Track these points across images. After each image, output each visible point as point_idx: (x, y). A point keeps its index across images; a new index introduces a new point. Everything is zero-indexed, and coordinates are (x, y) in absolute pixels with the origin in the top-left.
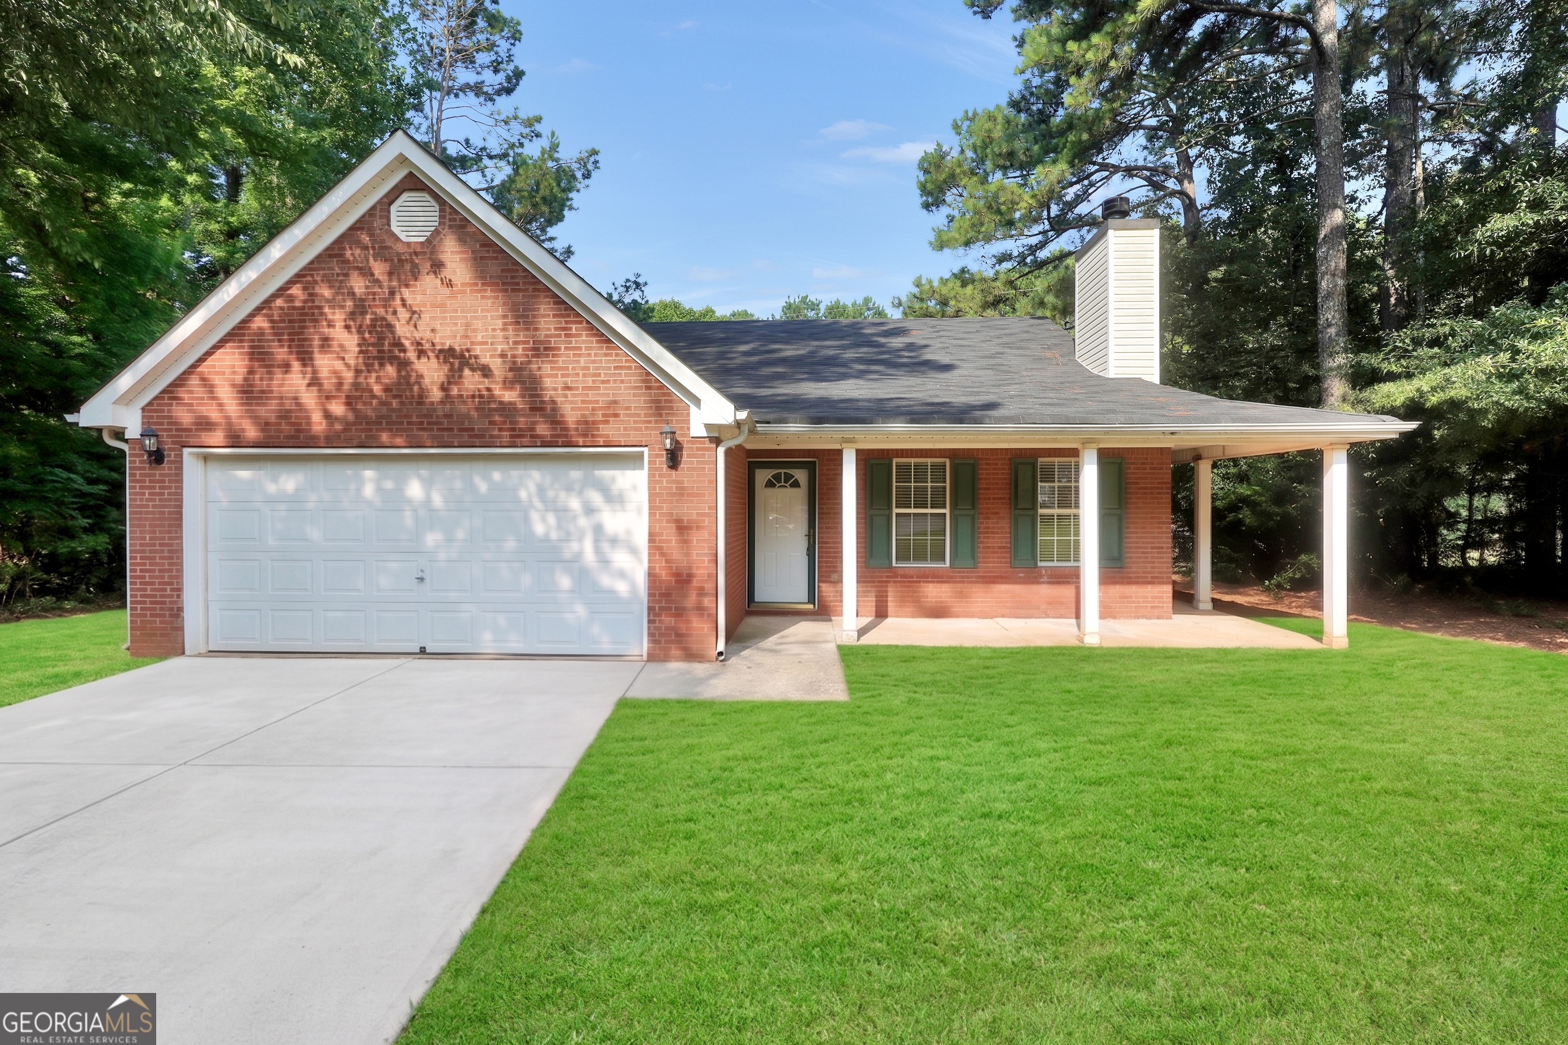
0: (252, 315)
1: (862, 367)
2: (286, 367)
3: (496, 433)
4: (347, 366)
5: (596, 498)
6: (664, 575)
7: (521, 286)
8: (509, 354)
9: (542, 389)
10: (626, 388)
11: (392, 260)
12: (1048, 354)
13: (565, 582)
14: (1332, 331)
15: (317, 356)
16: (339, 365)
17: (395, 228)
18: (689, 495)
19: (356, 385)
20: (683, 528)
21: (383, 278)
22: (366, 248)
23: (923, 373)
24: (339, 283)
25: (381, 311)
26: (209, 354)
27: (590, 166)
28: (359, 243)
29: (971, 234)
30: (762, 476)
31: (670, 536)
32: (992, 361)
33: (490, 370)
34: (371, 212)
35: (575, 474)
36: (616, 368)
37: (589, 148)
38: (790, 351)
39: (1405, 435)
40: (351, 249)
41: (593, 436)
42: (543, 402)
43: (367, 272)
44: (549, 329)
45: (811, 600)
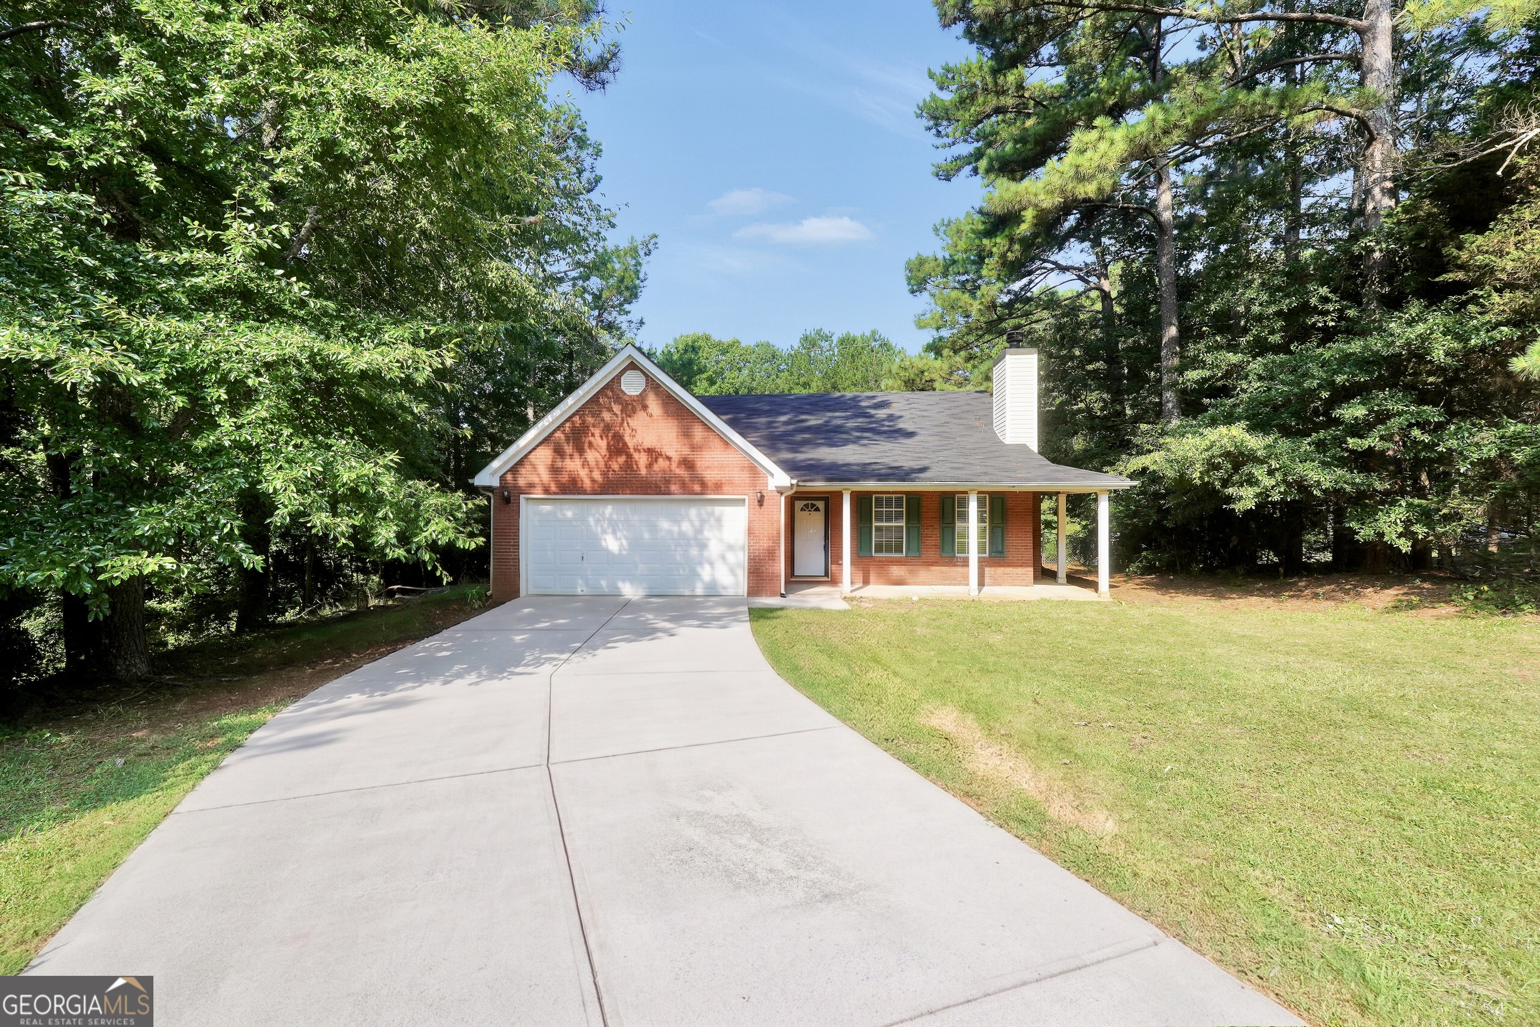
0: (555, 431)
1: (858, 434)
2: (571, 456)
3: (672, 488)
4: (601, 456)
8: (680, 451)
9: (696, 468)
11: (623, 404)
12: (977, 424)
14: (1170, 405)
15: (586, 451)
16: (597, 456)
17: (623, 388)
18: (768, 521)
19: (606, 466)
21: (619, 413)
22: (609, 398)
23: (896, 438)
24: (597, 415)
25: (617, 430)
26: (534, 449)
27: (651, 246)
28: (606, 396)
29: (941, 322)
30: (799, 504)
32: (941, 429)
33: (671, 459)
34: (612, 380)
37: (651, 234)
38: (813, 421)
40: (603, 398)
41: (720, 490)
42: (697, 475)
43: (610, 410)
45: (826, 575)
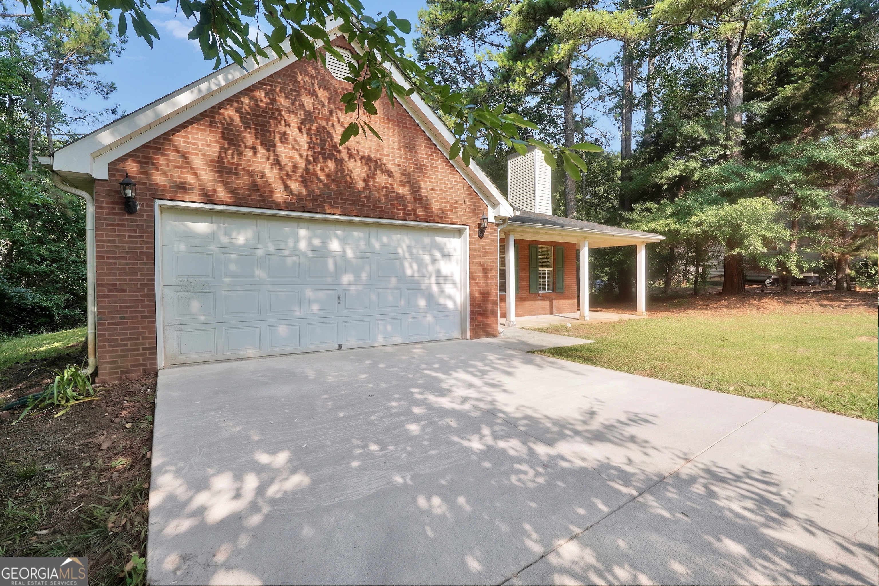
0: (223, 104)
2: (253, 149)
3: (395, 211)
4: (301, 155)
5: (437, 254)
6: (477, 294)
7: (408, 126)
8: (402, 164)
9: (420, 188)
10: (460, 193)
11: (330, 90)
13: (422, 303)
15: (279, 144)
16: (295, 154)
17: (328, 69)
18: (487, 252)
19: (307, 171)
20: (485, 270)
21: (325, 101)
22: (312, 77)
25: (323, 123)
31: (479, 273)
33: (391, 172)
35: (427, 240)
36: (455, 181)
39: (662, 241)
40: (301, 75)
41: (445, 218)
42: (421, 196)
43: (314, 94)
44: (422, 154)
